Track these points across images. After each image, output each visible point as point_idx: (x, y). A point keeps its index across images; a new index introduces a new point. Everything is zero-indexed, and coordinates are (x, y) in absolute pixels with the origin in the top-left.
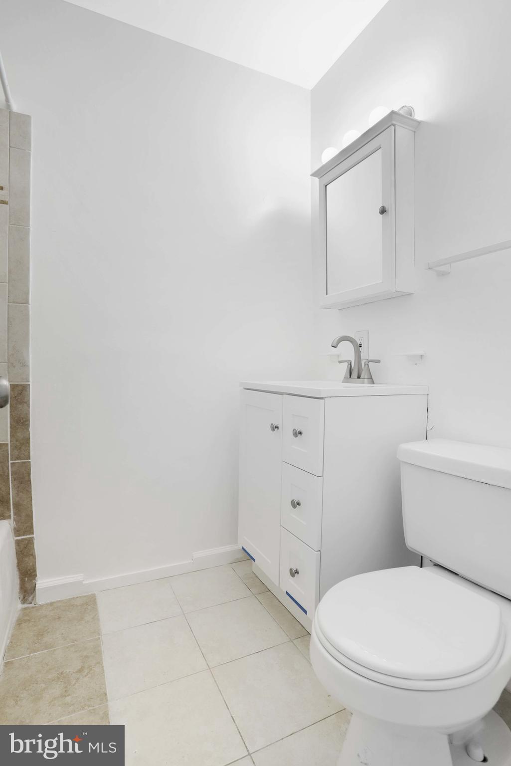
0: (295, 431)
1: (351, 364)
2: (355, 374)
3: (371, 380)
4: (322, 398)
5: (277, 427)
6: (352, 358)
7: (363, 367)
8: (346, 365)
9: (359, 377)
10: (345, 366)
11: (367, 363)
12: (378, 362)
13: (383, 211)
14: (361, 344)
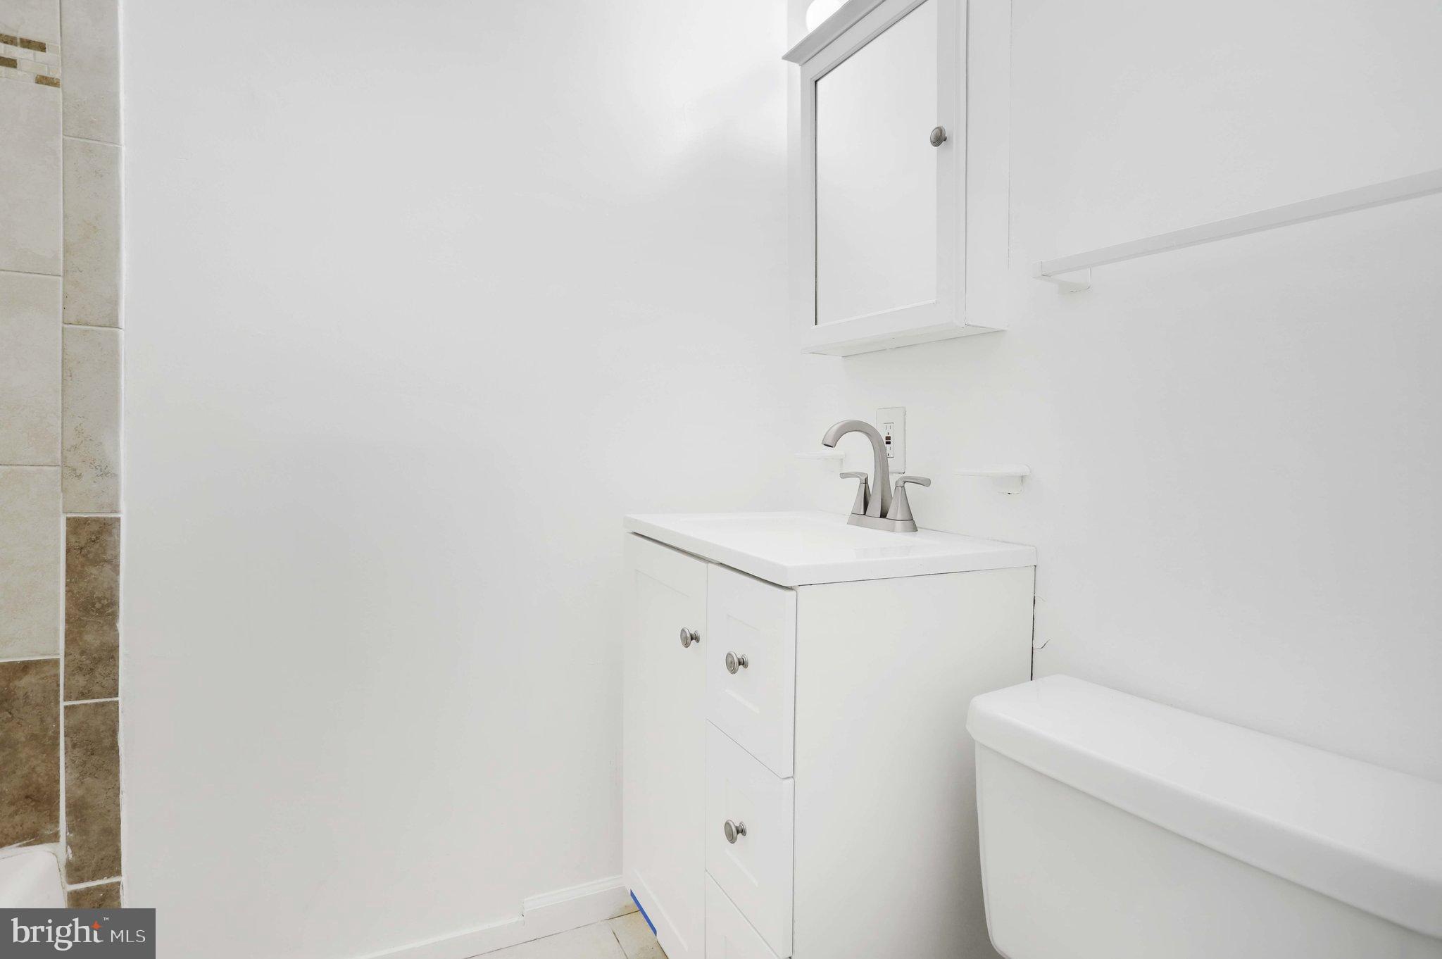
0: (730, 659)
1: (866, 482)
2: (875, 507)
3: (911, 524)
4: (790, 588)
5: (694, 638)
6: (869, 468)
7: (893, 493)
8: (855, 484)
9: (883, 515)
10: (854, 486)
11: (901, 483)
12: (926, 483)
13: (939, 139)
14: (888, 438)
